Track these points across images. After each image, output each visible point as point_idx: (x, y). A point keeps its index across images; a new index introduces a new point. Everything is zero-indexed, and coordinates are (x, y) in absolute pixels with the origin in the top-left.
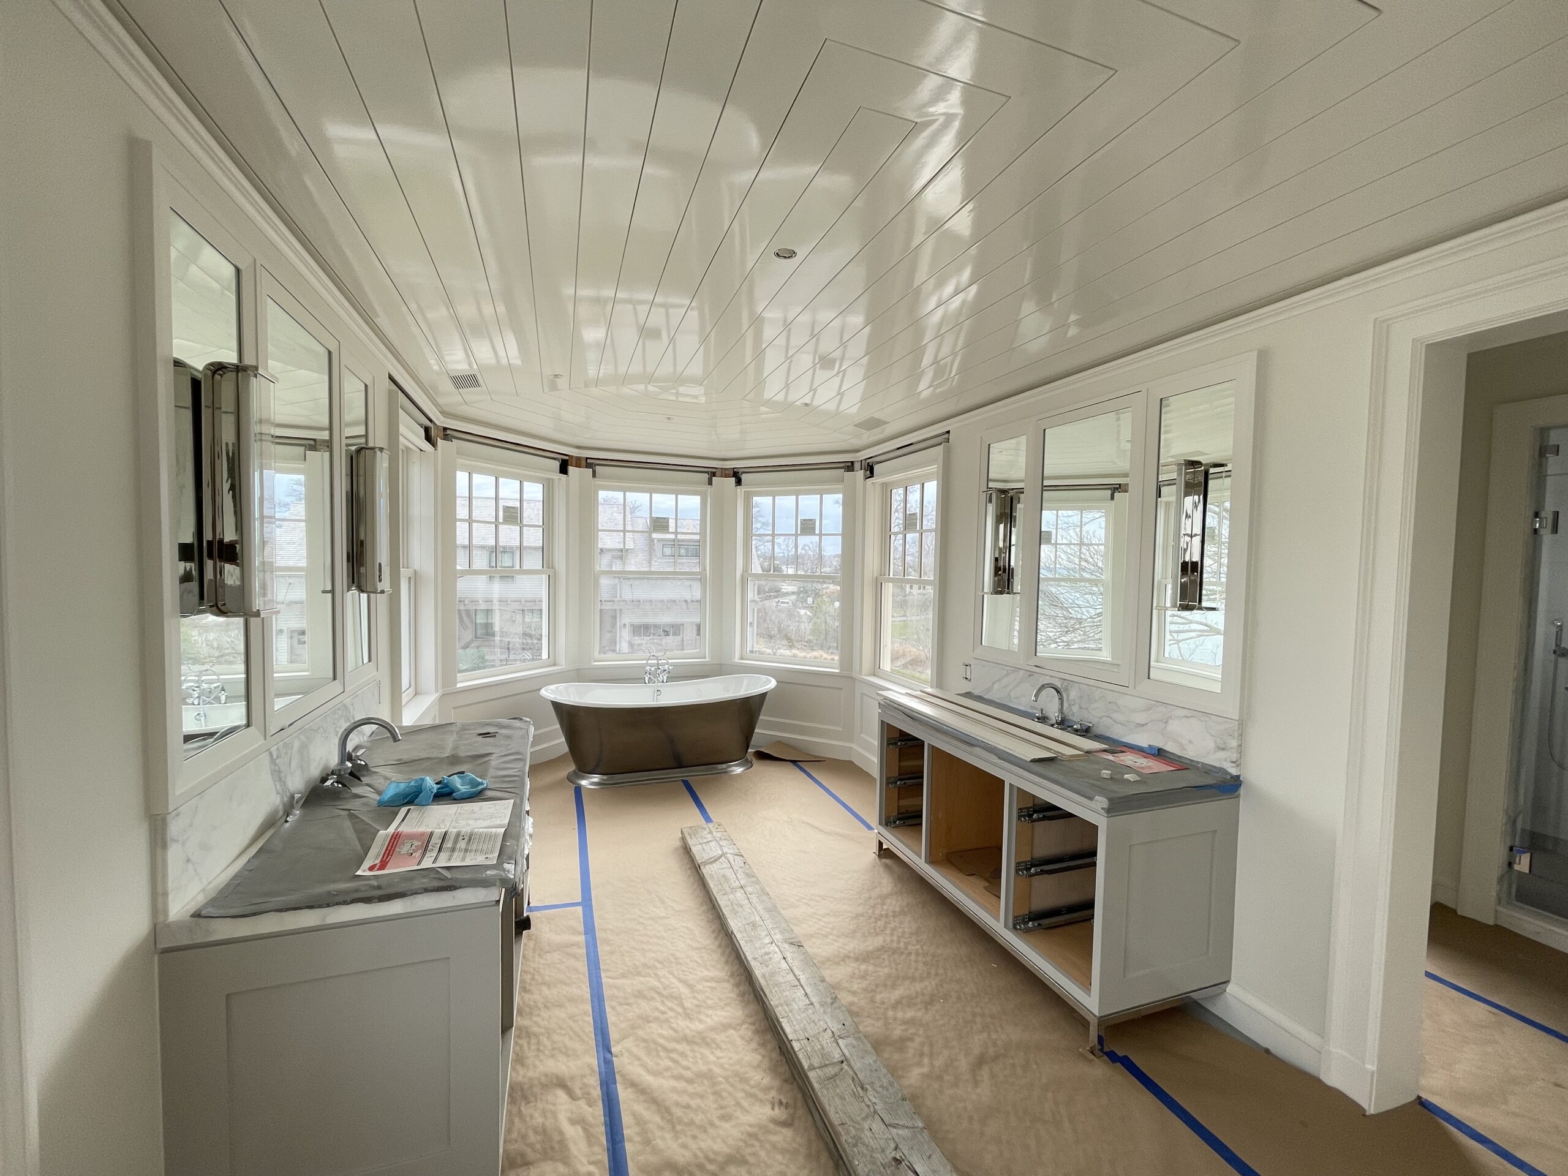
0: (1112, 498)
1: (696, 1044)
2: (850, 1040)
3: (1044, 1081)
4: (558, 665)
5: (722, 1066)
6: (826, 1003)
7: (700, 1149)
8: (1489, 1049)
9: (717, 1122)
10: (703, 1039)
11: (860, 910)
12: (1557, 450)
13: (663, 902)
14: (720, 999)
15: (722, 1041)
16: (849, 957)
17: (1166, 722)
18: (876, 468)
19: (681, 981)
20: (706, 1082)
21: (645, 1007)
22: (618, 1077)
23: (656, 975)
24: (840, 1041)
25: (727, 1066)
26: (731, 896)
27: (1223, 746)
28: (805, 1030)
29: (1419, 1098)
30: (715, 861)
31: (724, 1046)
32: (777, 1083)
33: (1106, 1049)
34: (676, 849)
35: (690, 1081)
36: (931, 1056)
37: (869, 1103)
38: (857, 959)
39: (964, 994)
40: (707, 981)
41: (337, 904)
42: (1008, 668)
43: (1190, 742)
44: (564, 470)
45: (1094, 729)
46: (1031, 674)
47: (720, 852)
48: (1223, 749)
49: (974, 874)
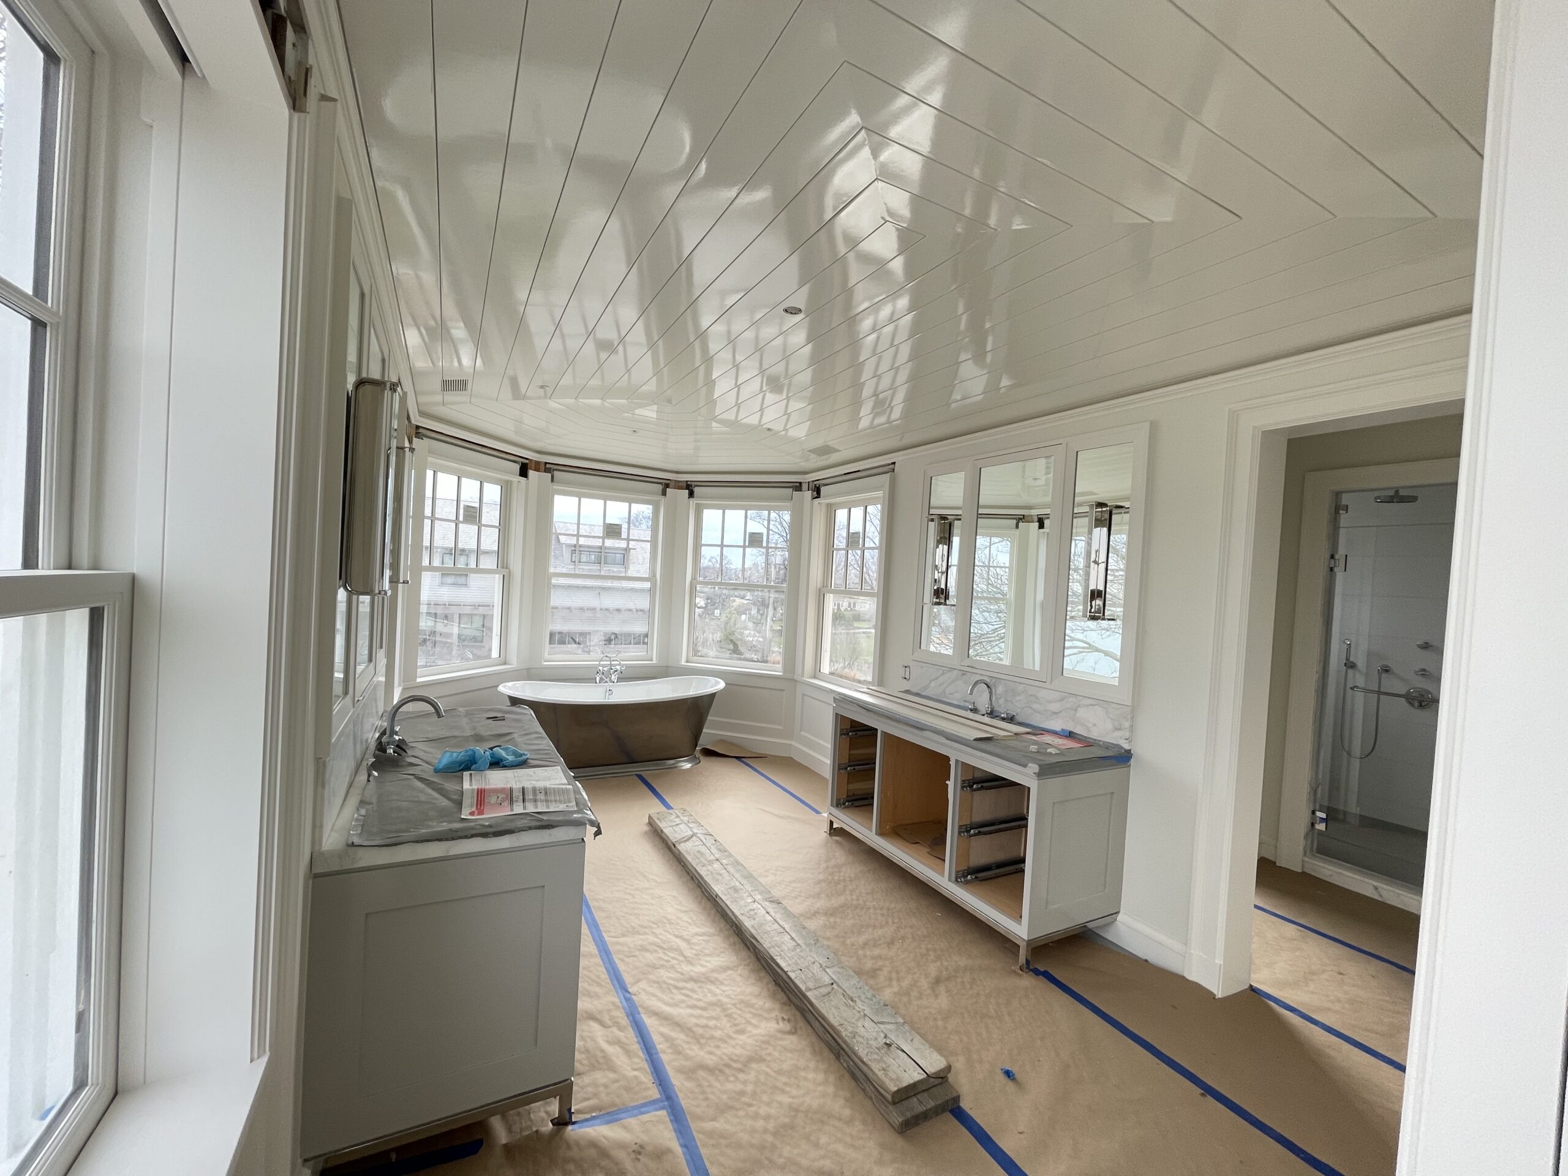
0: (1017, 527)
1: (703, 982)
2: (836, 969)
3: (987, 991)
4: (508, 664)
5: (728, 996)
6: (810, 944)
7: (724, 1054)
8: (1297, 953)
9: (734, 1036)
10: (707, 978)
11: (821, 877)
12: (1346, 509)
13: (645, 876)
14: (715, 949)
15: (724, 979)
16: (819, 913)
17: (1076, 710)
18: (823, 490)
19: (677, 937)
20: (718, 1009)
21: (650, 957)
22: (640, 1009)
23: (653, 933)
24: (828, 970)
25: (733, 997)
26: (710, 868)
27: (1119, 727)
28: (797, 964)
29: (1251, 986)
30: (688, 840)
31: (726, 983)
32: (777, 1006)
33: (1031, 967)
34: (646, 833)
35: (703, 1009)
36: (898, 980)
37: (859, 1010)
38: (826, 914)
39: (918, 935)
40: (700, 936)
41: (460, 838)
42: (944, 669)
43: (1094, 725)
44: (524, 473)
45: (1017, 717)
46: (964, 673)
47: (691, 833)
48: (1120, 729)
49: (918, 843)
